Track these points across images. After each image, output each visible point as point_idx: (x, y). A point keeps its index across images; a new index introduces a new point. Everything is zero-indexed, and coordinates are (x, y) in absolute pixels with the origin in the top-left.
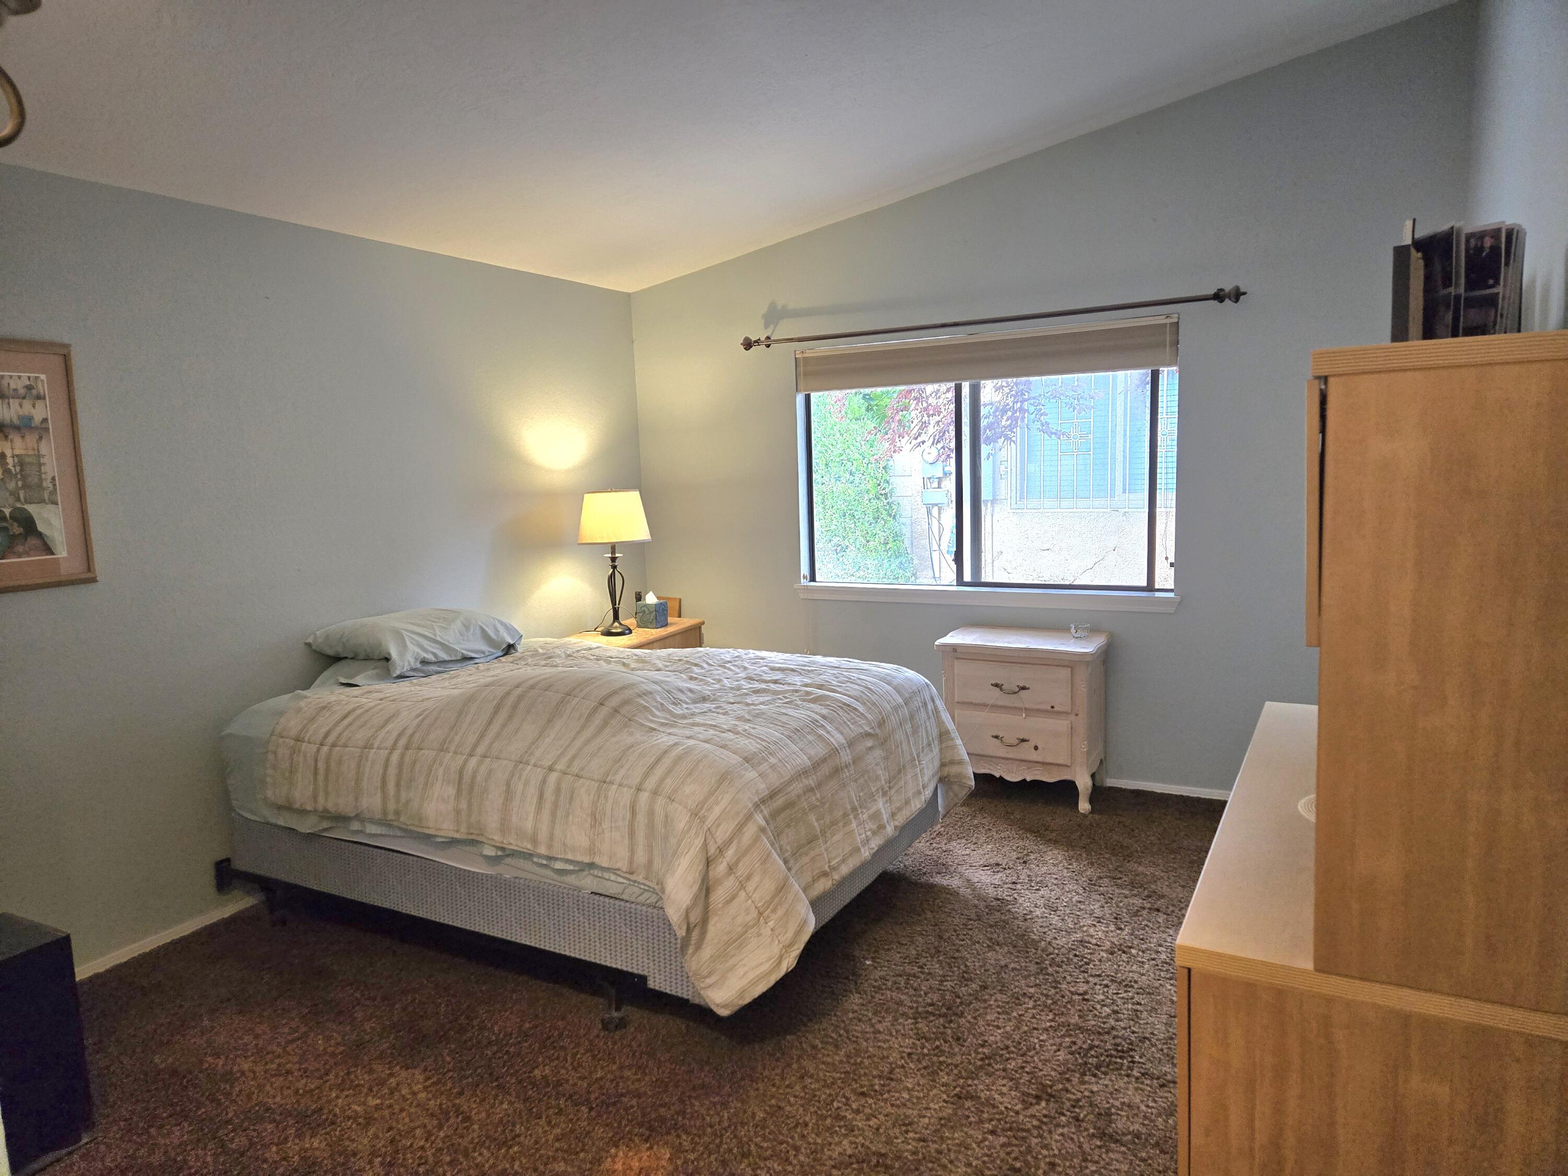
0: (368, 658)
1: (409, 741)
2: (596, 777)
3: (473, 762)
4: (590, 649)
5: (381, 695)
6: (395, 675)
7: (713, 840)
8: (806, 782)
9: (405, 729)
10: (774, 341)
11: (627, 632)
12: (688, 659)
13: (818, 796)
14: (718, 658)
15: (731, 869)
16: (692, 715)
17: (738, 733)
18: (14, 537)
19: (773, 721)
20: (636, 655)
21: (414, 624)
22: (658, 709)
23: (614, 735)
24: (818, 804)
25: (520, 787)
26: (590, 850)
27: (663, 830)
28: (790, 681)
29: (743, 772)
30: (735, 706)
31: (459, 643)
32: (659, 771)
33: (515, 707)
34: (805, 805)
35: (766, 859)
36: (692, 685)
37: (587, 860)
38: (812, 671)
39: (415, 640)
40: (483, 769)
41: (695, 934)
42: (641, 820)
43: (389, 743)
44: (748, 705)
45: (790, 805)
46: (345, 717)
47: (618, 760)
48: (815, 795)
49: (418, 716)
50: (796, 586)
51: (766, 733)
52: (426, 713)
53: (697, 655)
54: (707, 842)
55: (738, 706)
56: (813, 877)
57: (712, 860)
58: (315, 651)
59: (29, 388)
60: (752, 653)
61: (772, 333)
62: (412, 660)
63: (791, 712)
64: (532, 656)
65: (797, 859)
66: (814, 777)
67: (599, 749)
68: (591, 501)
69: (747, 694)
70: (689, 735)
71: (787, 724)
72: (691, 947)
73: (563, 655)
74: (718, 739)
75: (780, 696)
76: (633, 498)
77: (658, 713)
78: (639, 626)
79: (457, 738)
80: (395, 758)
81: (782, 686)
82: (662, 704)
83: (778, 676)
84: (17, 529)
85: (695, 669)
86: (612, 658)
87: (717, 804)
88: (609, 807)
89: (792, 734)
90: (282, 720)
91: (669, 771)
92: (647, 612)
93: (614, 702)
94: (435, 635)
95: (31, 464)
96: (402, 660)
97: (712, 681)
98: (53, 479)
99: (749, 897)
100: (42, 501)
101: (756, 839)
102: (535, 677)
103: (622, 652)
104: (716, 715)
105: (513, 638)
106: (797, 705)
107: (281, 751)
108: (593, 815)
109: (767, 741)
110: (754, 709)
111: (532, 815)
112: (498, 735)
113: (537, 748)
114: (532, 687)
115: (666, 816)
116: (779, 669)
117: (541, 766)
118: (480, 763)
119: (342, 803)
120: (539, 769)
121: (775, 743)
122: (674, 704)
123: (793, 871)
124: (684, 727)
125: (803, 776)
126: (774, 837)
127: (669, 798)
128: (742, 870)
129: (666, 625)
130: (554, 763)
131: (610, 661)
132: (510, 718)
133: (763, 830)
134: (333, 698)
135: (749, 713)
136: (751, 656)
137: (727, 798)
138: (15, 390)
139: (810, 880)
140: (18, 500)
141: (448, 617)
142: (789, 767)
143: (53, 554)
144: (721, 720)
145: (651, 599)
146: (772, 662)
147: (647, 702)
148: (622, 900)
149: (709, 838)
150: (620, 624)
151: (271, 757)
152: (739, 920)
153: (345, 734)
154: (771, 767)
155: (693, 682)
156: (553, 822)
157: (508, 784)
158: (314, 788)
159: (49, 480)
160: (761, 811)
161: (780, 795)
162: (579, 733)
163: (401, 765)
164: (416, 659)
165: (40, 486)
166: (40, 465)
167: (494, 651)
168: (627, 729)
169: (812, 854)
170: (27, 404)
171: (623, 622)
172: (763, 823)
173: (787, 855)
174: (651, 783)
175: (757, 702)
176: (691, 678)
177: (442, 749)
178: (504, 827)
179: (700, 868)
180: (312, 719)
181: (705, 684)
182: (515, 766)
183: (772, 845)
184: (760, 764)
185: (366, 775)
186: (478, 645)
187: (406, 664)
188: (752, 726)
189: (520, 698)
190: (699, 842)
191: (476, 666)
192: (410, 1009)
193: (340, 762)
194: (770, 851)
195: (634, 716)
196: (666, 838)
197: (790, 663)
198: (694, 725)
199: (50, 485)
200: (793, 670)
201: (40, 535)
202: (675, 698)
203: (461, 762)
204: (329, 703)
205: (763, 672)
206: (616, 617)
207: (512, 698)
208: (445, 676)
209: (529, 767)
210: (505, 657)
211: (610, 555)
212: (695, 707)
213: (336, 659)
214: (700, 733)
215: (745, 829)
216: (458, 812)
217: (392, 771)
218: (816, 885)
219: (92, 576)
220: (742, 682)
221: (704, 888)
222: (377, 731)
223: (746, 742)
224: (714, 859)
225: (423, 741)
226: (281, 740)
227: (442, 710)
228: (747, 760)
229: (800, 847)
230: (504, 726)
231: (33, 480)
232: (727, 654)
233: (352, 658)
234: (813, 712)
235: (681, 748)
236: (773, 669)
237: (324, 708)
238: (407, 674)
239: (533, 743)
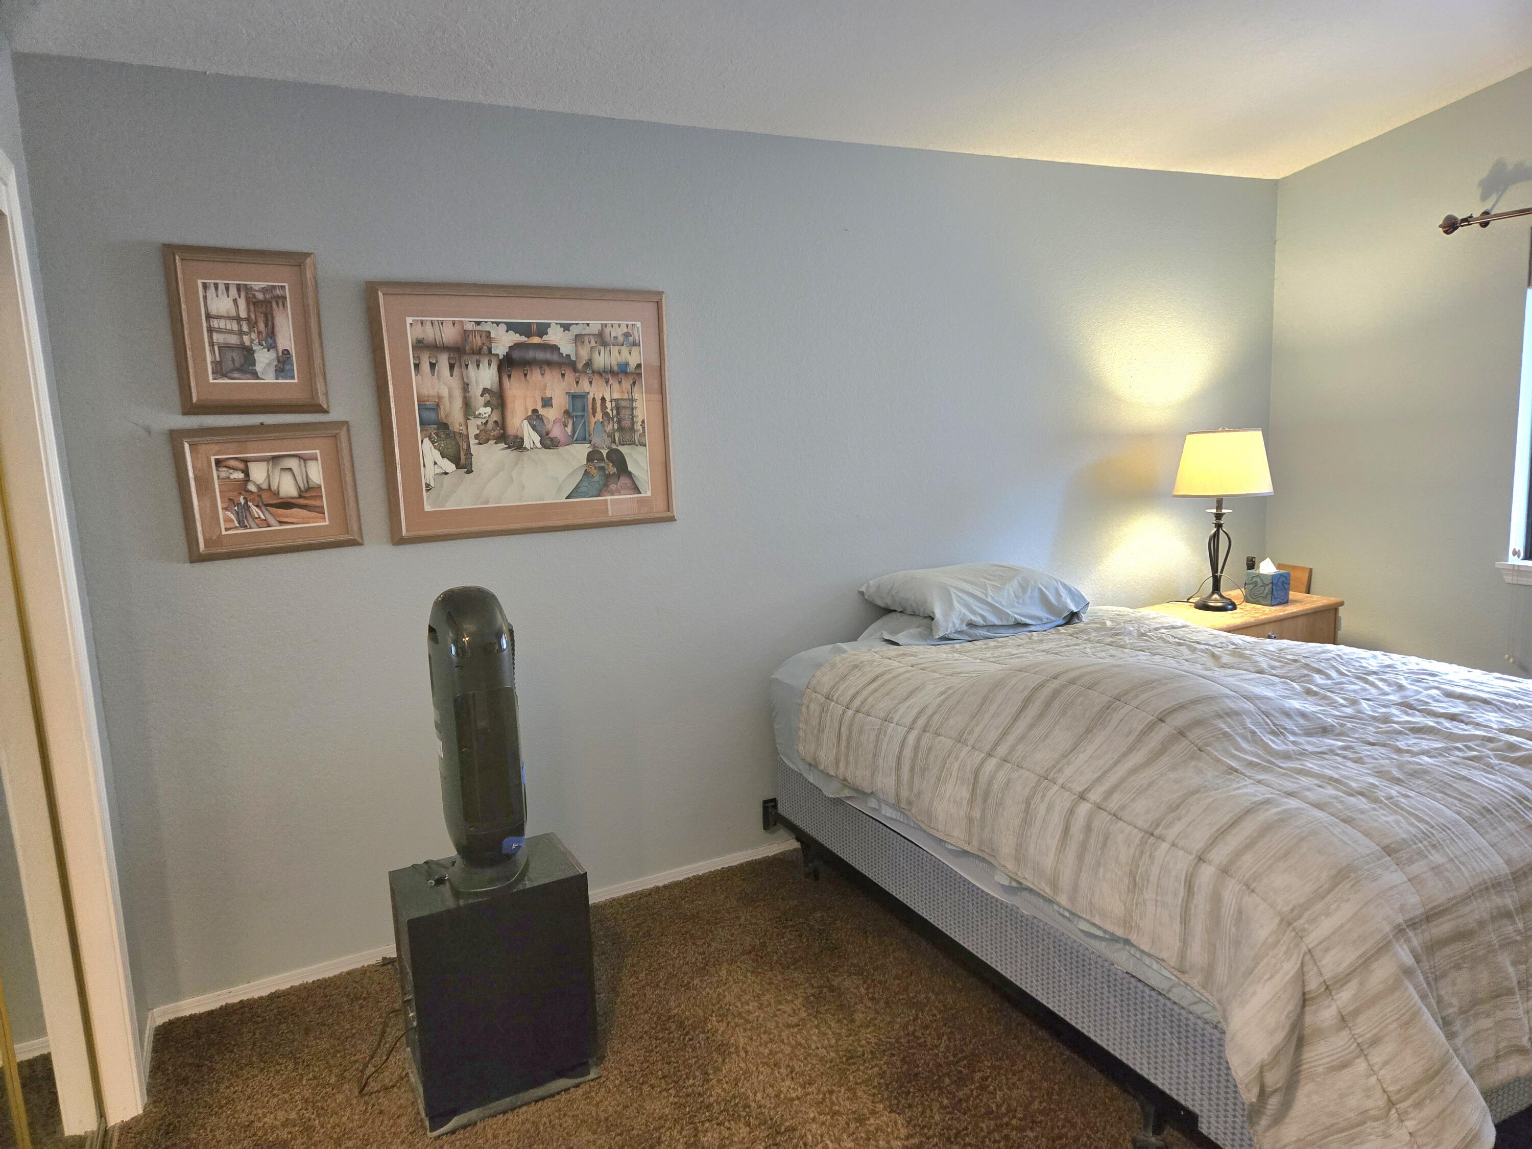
0: (914, 614)
1: (928, 722)
2: (1140, 823)
3: (992, 763)
4: (1173, 627)
5: (912, 660)
6: (937, 637)
7: (1315, 970)
8: (1498, 901)
9: (926, 707)
10: (1496, 215)
11: (1230, 607)
12: (1307, 661)
13: (1520, 925)
14: (1357, 664)
15: (1344, 1020)
16: (1301, 754)
17: (1376, 800)
18: (608, 476)
19: (1443, 788)
20: (1233, 644)
21: (965, 581)
22: (1244, 738)
23: (1174, 768)
24: (1518, 938)
25: (1042, 810)
26: (1125, 922)
27: (1233, 930)
28: (1479, 720)
29: (1379, 871)
30: (1378, 751)
31: (1013, 606)
32: (1234, 841)
33: (1048, 704)
34: (1493, 937)
35: (1410, 1020)
36: (1309, 707)
37: (1119, 932)
38: (1522, 707)
39: (964, 600)
40: (1001, 777)
41: (1273, 1103)
42: (1201, 903)
43: (908, 720)
44: (1399, 751)
45: (1461, 936)
46: (873, 680)
47: (1174, 808)
48: (1514, 923)
49: (943, 693)
50: (1498, 565)
51: (1428, 807)
52: (950, 692)
53: (1324, 656)
54: (1306, 969)
55: (1383, 750)
56: (1498, 1051)
57: (1312, 999)
58: (867, 600)
59: (627, 335)
60: (1415, 663)
61: (1494, 206)
62: (957, 622)
63: (1479, 776)
64: (1096, 630)
65: (1468, 1021)
66: (1514, 893)
67: (1150, 785)
68: (1194, 442)
69: (1400, 733)
70: (1290, 789)
71: (1469, 796)
72: (1264, 1117)
73: (1135, 633)
74: (1340, 806)
75: (1459, 745)
76: (1254, 440)
77: (1244, 745)
78: (1247, 600)
79: (977, 731)
80: (911, 739)
81: (1465, 727)
82: (1253, 732)
83: (1460, 708)
84: (612, 469)
85: (1318, 678)
86: (1199, 643)
87: (1327, 915)
88: (1155, 870)
89: (1476, 817)
90: (818, 673)
91: (1249, 845)
92: (1260, 584)
93: (1180, 719)
94: (986, 595)
95: (625, 408)
96: (947, 622)
97: (1342, 701)
98: (643, 422)
99: (1372, 1071)
100: (633, 443)
101: (1394, 987)
102: (1080, 668)
103: (1216, 637)
104: (1340, 759)
105: (1077, 606)
106: (1489, 765)
107: (812, 706)
108: (1132, 875)
109: (1427, 823)
110: (1410, 763)
111: (1053, 850)
112: (1022, 738)
113: (1069, 764)
114: (1072, 682)
115: (1240, 912)
116: (1461, 697)
117: (1070, 790)
118: (999, 767)
119: (859, 775)
120: (1067, 794)
121: (1444, 828)
122: (1273, 733)
123: (1459, 1041)
124: (1284, 774)
125: (1492, 891)
126: (1428, 984)
127: (1247, 885)
128: (1363, 1027)
129: (1285, 602)
130: (1087, 790)
131: (1195, 649)
132: (1041, 716)
133: (1407, 972)
134: (867, 657)
135: (1400, 767)
136: (1415, 668)
137: (1347, 910)
138: (616, 338)
139: (1491, 1054)
140: (614, 442)
141: (1006, 574)
142: (1467, 874)
143: (640, 493)
144: (1350, 771)
145: (1267, 568)
146: (1450, 683)
147: (1230, 726)
148: (1169, 999)
149: (1309, 966)
150: (1221, 596)
151: (804, 709)
152: (1352, 1102)
153: (870, 699)
154: (1433, 869)
155: (1310, 698)
156: (1080, 868)
157: (1028, 803)
158: (836, 753)
159: (640, 423)
160: (1408, 940)
161: (1449, 917)
162: (1124, 755)
163: (916, 748)
164: (962, 621)
165: (632, 429)
166: (632, 409)
167: (1054, 619)
168: (1193, 763)
169: (1500, 1015)
170: (625, 350)
171: (1223, 594)
172: (1409, 960)
173: (1450, 1011)
174: (1220, 855)
175: (1415, 749)
176: (1309, 692)
177: (960, 740)
178: (1020, 856)
179: (1290, 1007)
180: (844, 678)
181: (1329, 705)
182: (1038, 783)
183: (1423, 997)
184: (1411, 861)
185: (882, 755)
186: (1031, 610)
187: (951, 625)
188: (1404, 791)
189: (1056, 693)
190: (1290, 968)
191: (1029, 634)
192: (911, 1029)
193: (861, 732)
194: (1420, 1009)
195: (1207, 745)
196: (1237, 943)
197: (1479, 687)
198: (1301, 772)
199: (640, 428)
200: (1485, 702)
201: (629, 475)
202: (1275, 725)
203: (978, 761)
204: (862, 662)
205: (1433, 698)
206: (1216, 588)
207: (1047, 691)
208: (992, 643)
209: (1056, 788)
210: (1065, 627)
211: (1214, 511)
212: (1309, 743)
213: (887, 611)
214: (1309, 789)
215: (1375, 965)
216: (970, 820)
217: (908, 752)
218: (1500, 1065)
219: (671, 515)
220: (1394, 711)
221: (1295, 1036)
222: (900, 703)
223: (1391, 819)
224: (1317, 996)
225: (941, 725)
226: (814, 695)
227: (966, 692)
228: (1388, 850)
229: (1475, 1002)
230: (1032, 726)
231: (626, 423)
232: (1372, 659)
233: (901, 612)
234: (1520, 781)
235: (1274, 810)
236: (1449, 695)
237: (856, 666)
238: (951, 636)
239: (1064, 756)
